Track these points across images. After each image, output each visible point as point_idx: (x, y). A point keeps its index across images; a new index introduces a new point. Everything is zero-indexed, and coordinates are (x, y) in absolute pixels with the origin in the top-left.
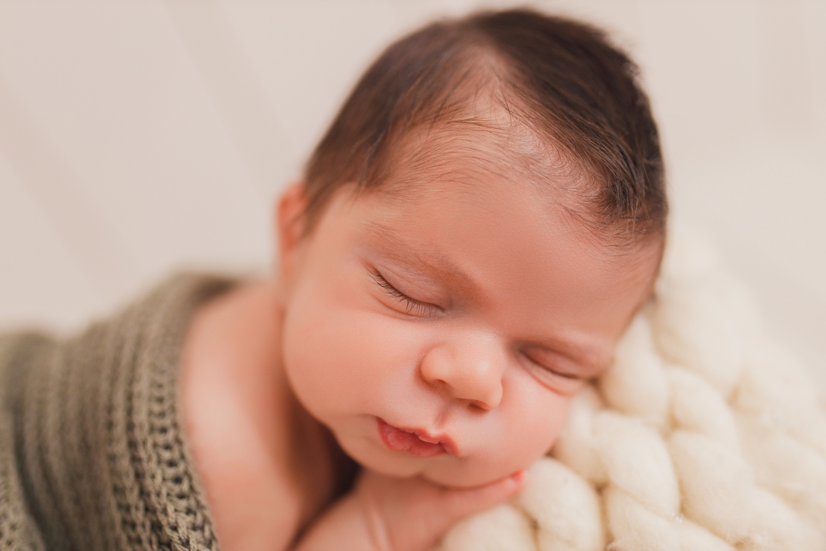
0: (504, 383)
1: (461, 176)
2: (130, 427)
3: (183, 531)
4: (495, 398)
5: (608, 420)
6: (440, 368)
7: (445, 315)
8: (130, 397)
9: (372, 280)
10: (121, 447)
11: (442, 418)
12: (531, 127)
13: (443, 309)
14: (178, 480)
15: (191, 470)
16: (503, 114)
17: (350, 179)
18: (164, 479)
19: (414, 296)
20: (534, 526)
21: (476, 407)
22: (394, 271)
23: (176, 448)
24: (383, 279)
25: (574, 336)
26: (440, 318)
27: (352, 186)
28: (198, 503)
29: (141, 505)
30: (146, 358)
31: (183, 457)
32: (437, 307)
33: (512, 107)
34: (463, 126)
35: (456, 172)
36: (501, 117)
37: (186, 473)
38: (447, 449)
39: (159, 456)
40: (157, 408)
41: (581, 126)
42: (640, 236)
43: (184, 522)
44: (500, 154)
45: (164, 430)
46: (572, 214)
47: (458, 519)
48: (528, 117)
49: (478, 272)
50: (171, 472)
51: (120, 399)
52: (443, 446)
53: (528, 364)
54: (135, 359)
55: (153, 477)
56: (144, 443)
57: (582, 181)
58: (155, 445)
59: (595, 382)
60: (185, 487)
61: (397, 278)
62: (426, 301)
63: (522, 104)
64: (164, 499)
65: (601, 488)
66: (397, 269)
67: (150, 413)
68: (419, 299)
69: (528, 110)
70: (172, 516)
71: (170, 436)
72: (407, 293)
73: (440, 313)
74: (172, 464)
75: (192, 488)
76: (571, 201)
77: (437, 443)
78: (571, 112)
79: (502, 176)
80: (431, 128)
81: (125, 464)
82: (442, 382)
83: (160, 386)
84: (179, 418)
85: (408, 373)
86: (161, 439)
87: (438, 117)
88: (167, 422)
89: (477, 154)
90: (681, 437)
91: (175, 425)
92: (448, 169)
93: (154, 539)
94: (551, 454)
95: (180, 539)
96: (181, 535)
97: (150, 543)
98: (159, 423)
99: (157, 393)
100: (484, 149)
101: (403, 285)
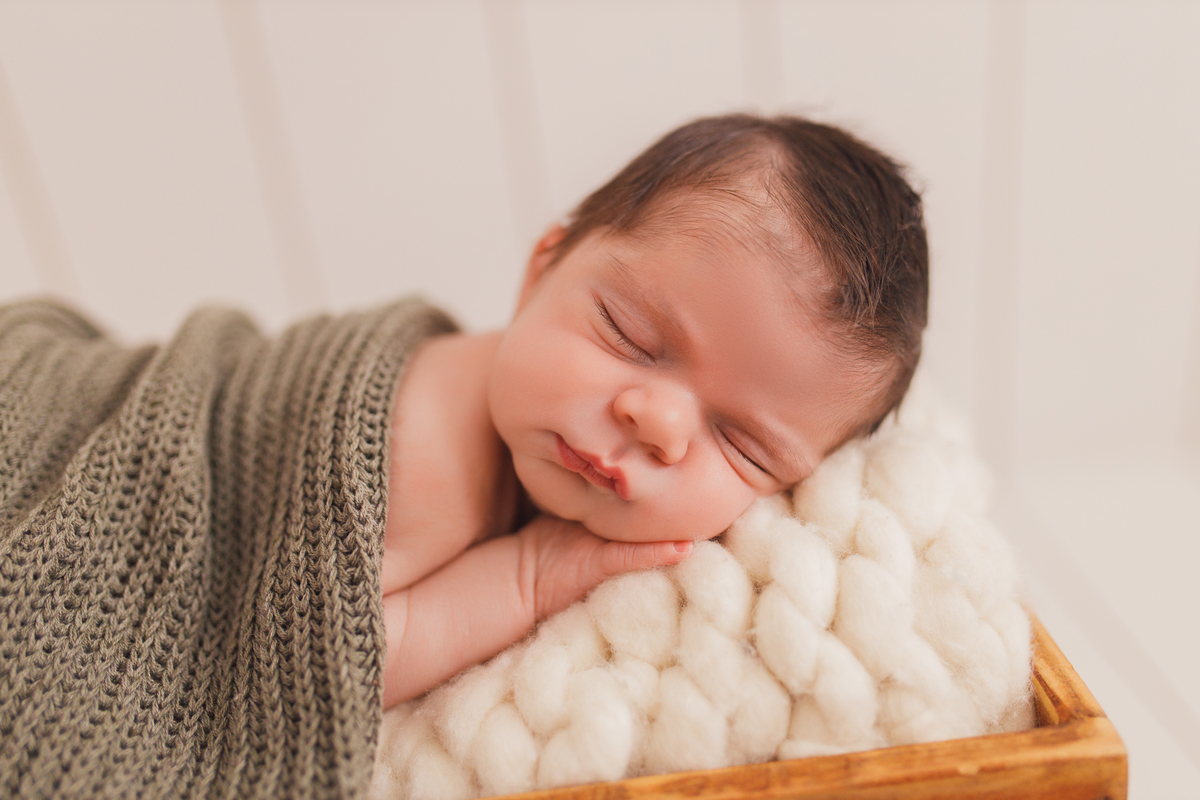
0: (690, 446)
1: (705, 234)
2: (342, 401)
3: (360, 496)
4: (676, 451)
5: (790, 524)
6: (632, 404)
7: (653, 364)
8: (349, 377)
9: (596, 311)
10: (328, 414)
11: (619, 453)
12: (818, 248)
13: (653, 358)
14: (370, 456)
15: (386, 452)
16: (764, 194)
17: (608, 223)
18: (358, 449)
19: (629, 335)
20: (682, 602)
21: (656, 456)
22: (619, 308)
23: (379, 429)
24: (607, 312)
25: (772, 423)
26: (647, 366)
27: (606, 229)
28: (381, 482)
29: (329, 466)
30: (375, 349)
31: (382, 439)
32: (648, 354)
33: (773, 191)
34: (722, 194)
35: (702, 230)
36: (761, 197)
37: (380, 453)
38: (617, 486)
39: (361, 428)
40: (374, 391)
41: (833, 226)
42: (864, 347)
43: (363, 491)
44: (747, 226)
45: (373, 411)
46: (798, 299)
47: (611, 574)
48: (787, 204)
49: (695, 328)
50: (366, 446)
51: (339, 376)
52: (614, 482)
53: (722, 440)
54: (364, 345)
55: (350, 444)
56: (352, 415)
57: (819, 272)
58: (361, 419)
59: (789, 492)
60: (375, 464)
61: (619, 313)
62: (638, 344)
63: (785, 192)
64: (353, 464)
65: (758, 587)
66: (621, 305)
67: (366, 392)
68: (632, 338)
69: (789, 199)
70: (355, 481)
71: (378, 417)
72: (624, 330)
73: (649, 361)
74: (370, 441)
75: (380, 469)
76: (801, 286)
77: (609, 477)
78: (830, 213)
79: (742, 244)
80: (694, 190)
81: (327, 429)
82: (631, 420)
83: (382, 376)
84: (391, 407)
85: (602, 402)
86: (369, 417)
87: (703, 182)
88: (379, 406)
89: (726, 220)
90: (855, 561)
91: (385, 411)
92: (696, 226)
93: (330, 498)
94: (720, 538)
95: (355, 501)
96: (357, 498)
97: (325, 501)
98: (371, 403)
99: (377, 379)
100: (735, 218)
101: (623, 321)
